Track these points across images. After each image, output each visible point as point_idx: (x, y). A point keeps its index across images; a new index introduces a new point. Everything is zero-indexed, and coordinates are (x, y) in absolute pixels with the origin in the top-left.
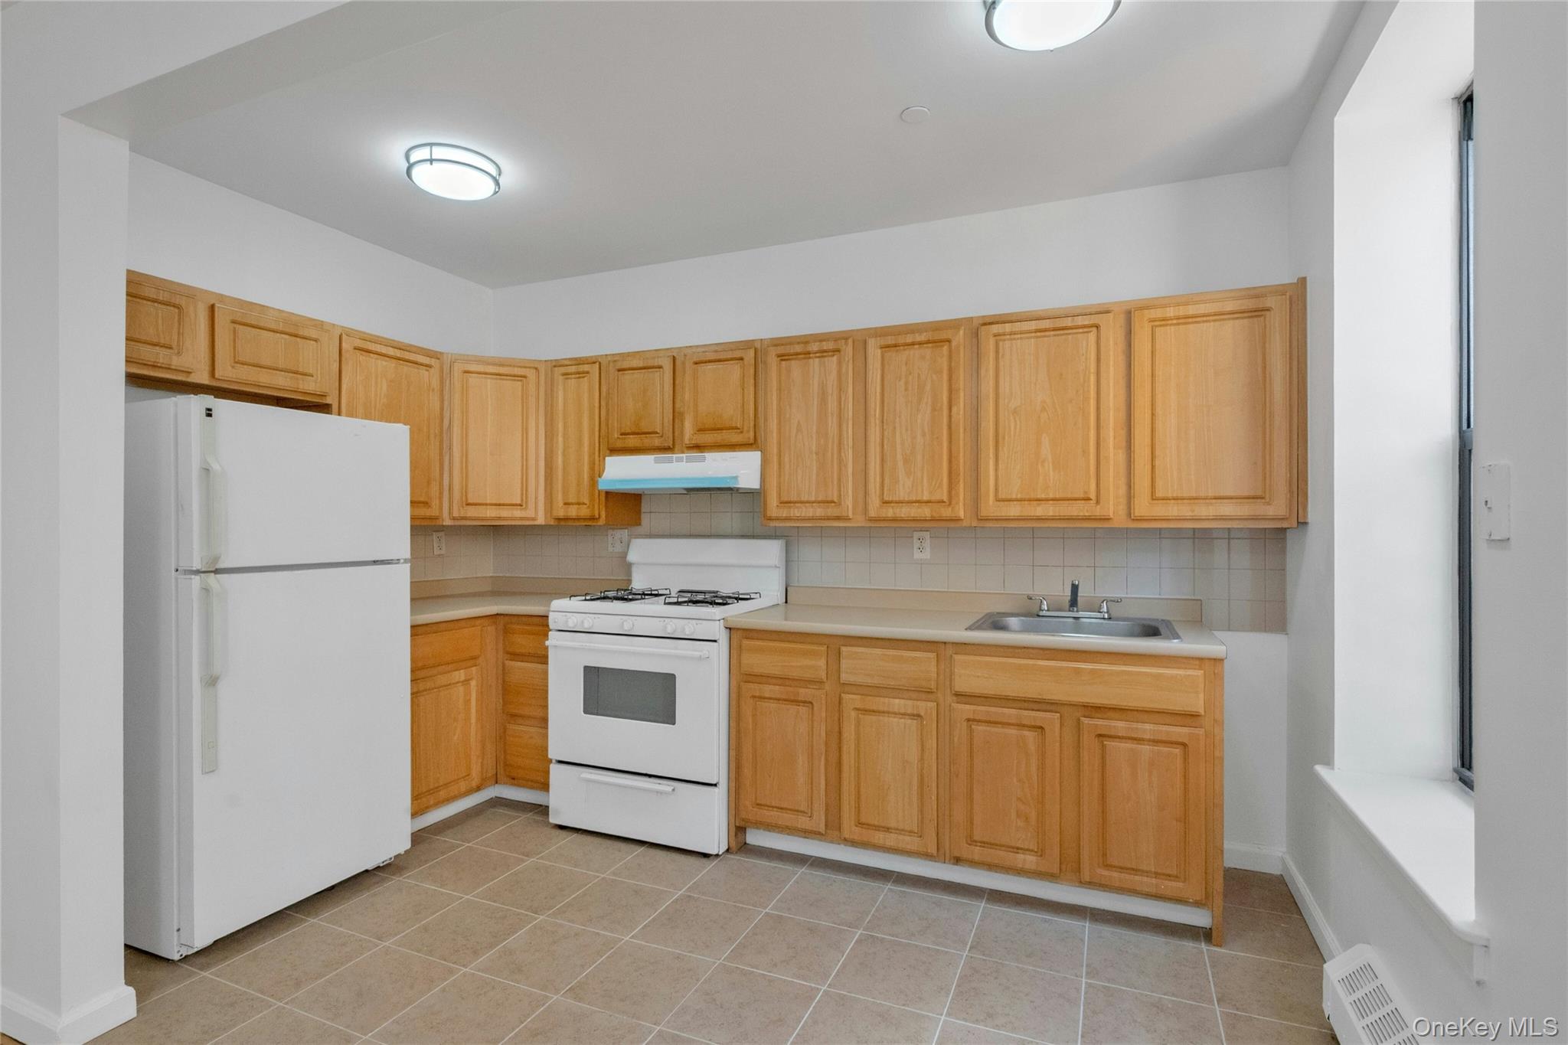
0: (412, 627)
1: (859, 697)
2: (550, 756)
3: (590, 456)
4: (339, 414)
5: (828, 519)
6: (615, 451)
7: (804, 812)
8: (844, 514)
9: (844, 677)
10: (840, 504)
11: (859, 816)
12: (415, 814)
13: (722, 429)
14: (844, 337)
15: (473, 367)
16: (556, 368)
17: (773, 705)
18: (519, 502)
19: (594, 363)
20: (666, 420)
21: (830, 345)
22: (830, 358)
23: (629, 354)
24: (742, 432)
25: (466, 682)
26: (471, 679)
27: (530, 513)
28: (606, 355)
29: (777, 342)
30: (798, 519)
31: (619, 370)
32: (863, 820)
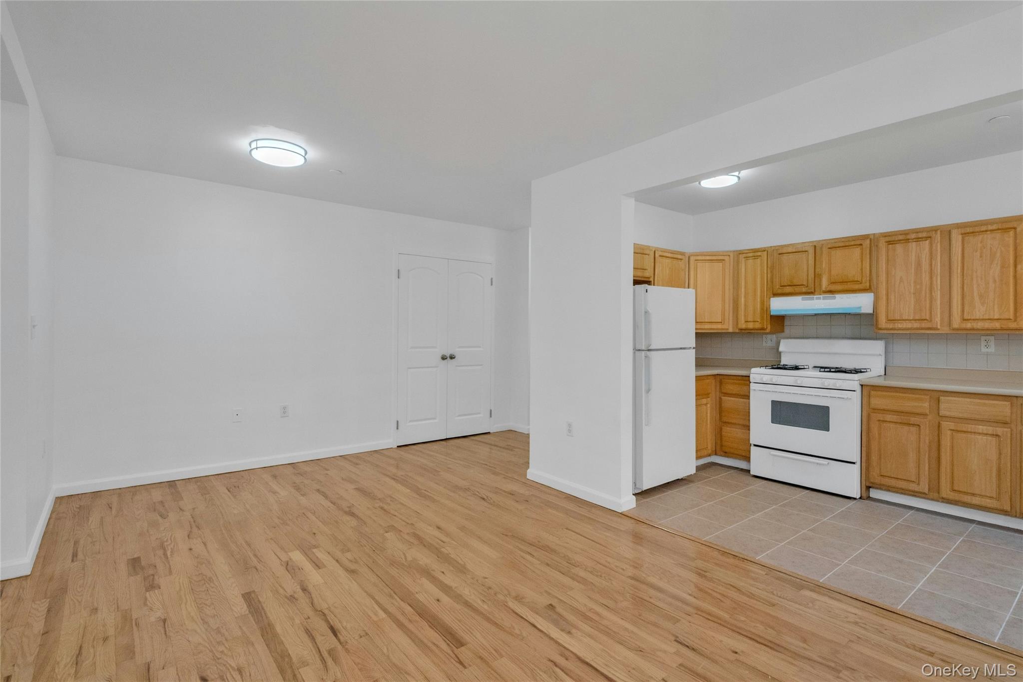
0: (696, 377)
1: (953, 423)
2: (751, 442)
3: (761, 298)
4: (654, 285)
5: (922, 329)
6: (776, 295)
7: (914, 482)
8: (934, 326)
9: (942, 413)
10: (931, 321)
11: (952, 486)
12: (698, 458)
13: (847, 282)
14: (935, 229)
15: (699, 258)
16: (741, 255)
17: (892, 425)
18: (720, 321)
19: (765, 251)
20: (810, 278)
21: (924, 235)
22: (924, 242)
23: (785, 246)
24: (861, 283)
25: (706, 404)
26: (708, 403)
27: (725, 326)
28: (771, 247)
29: (885, 235)
30: (900, 329)
31: (780, 254)
32: (956, 488)
